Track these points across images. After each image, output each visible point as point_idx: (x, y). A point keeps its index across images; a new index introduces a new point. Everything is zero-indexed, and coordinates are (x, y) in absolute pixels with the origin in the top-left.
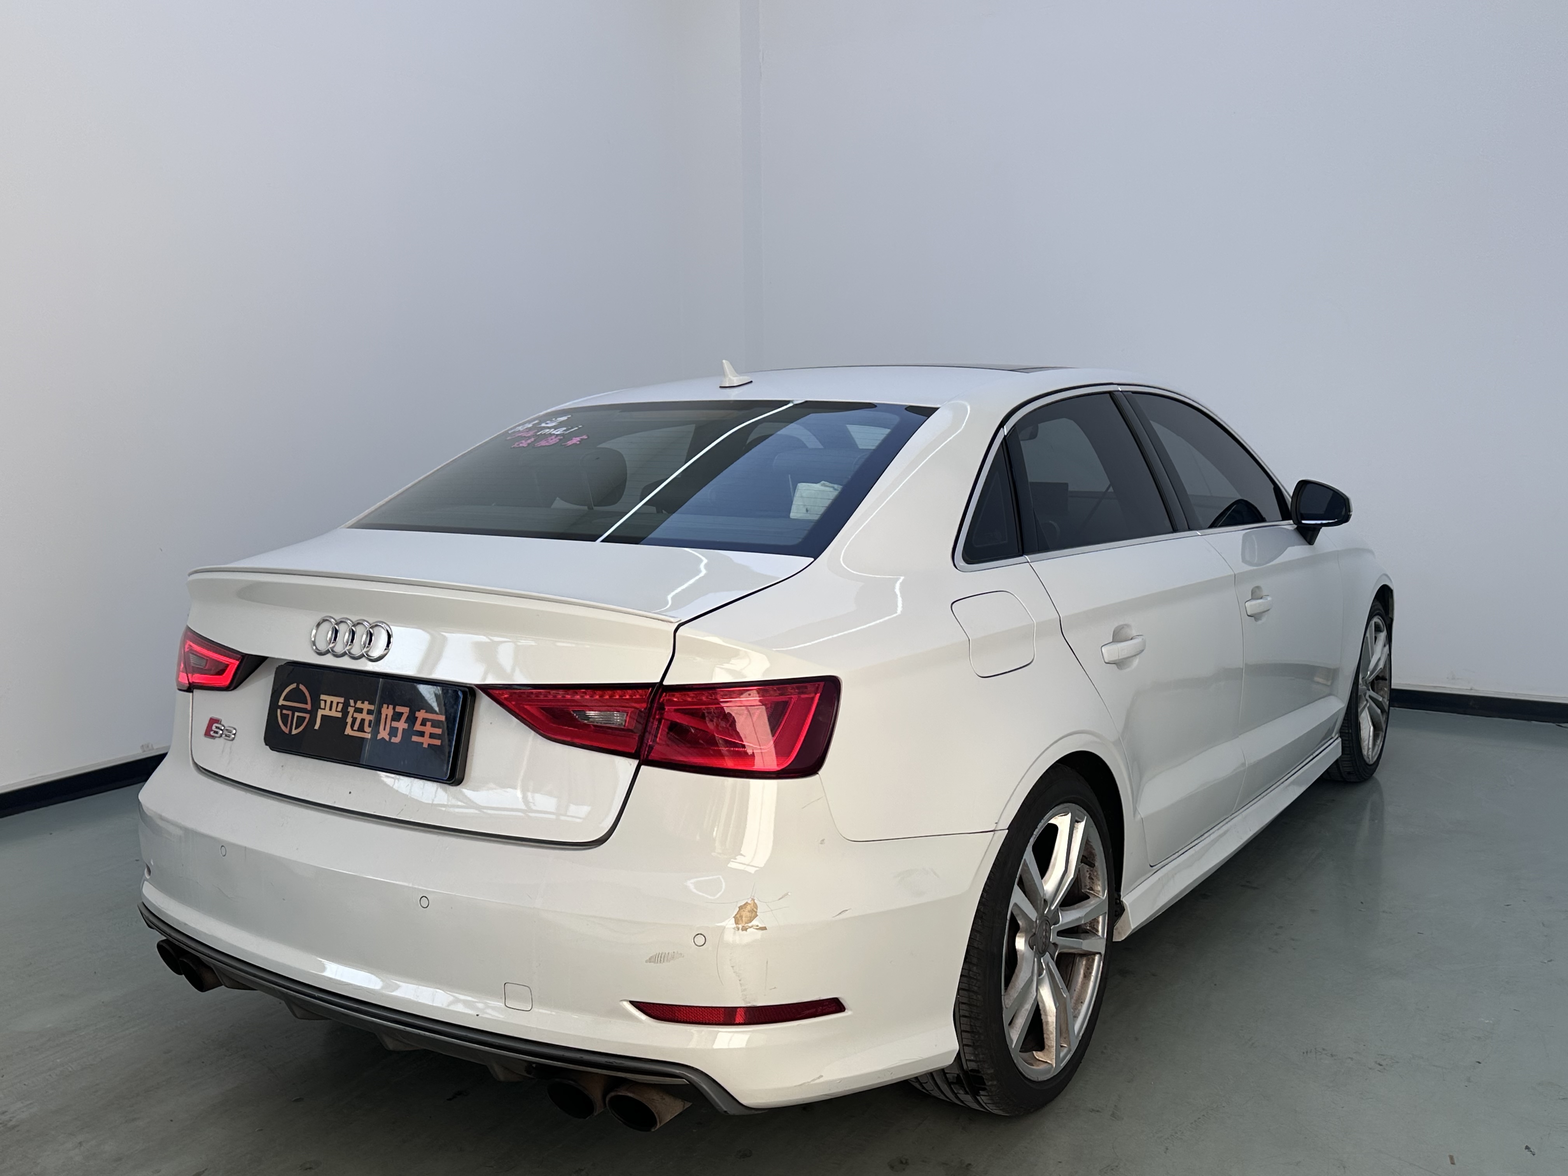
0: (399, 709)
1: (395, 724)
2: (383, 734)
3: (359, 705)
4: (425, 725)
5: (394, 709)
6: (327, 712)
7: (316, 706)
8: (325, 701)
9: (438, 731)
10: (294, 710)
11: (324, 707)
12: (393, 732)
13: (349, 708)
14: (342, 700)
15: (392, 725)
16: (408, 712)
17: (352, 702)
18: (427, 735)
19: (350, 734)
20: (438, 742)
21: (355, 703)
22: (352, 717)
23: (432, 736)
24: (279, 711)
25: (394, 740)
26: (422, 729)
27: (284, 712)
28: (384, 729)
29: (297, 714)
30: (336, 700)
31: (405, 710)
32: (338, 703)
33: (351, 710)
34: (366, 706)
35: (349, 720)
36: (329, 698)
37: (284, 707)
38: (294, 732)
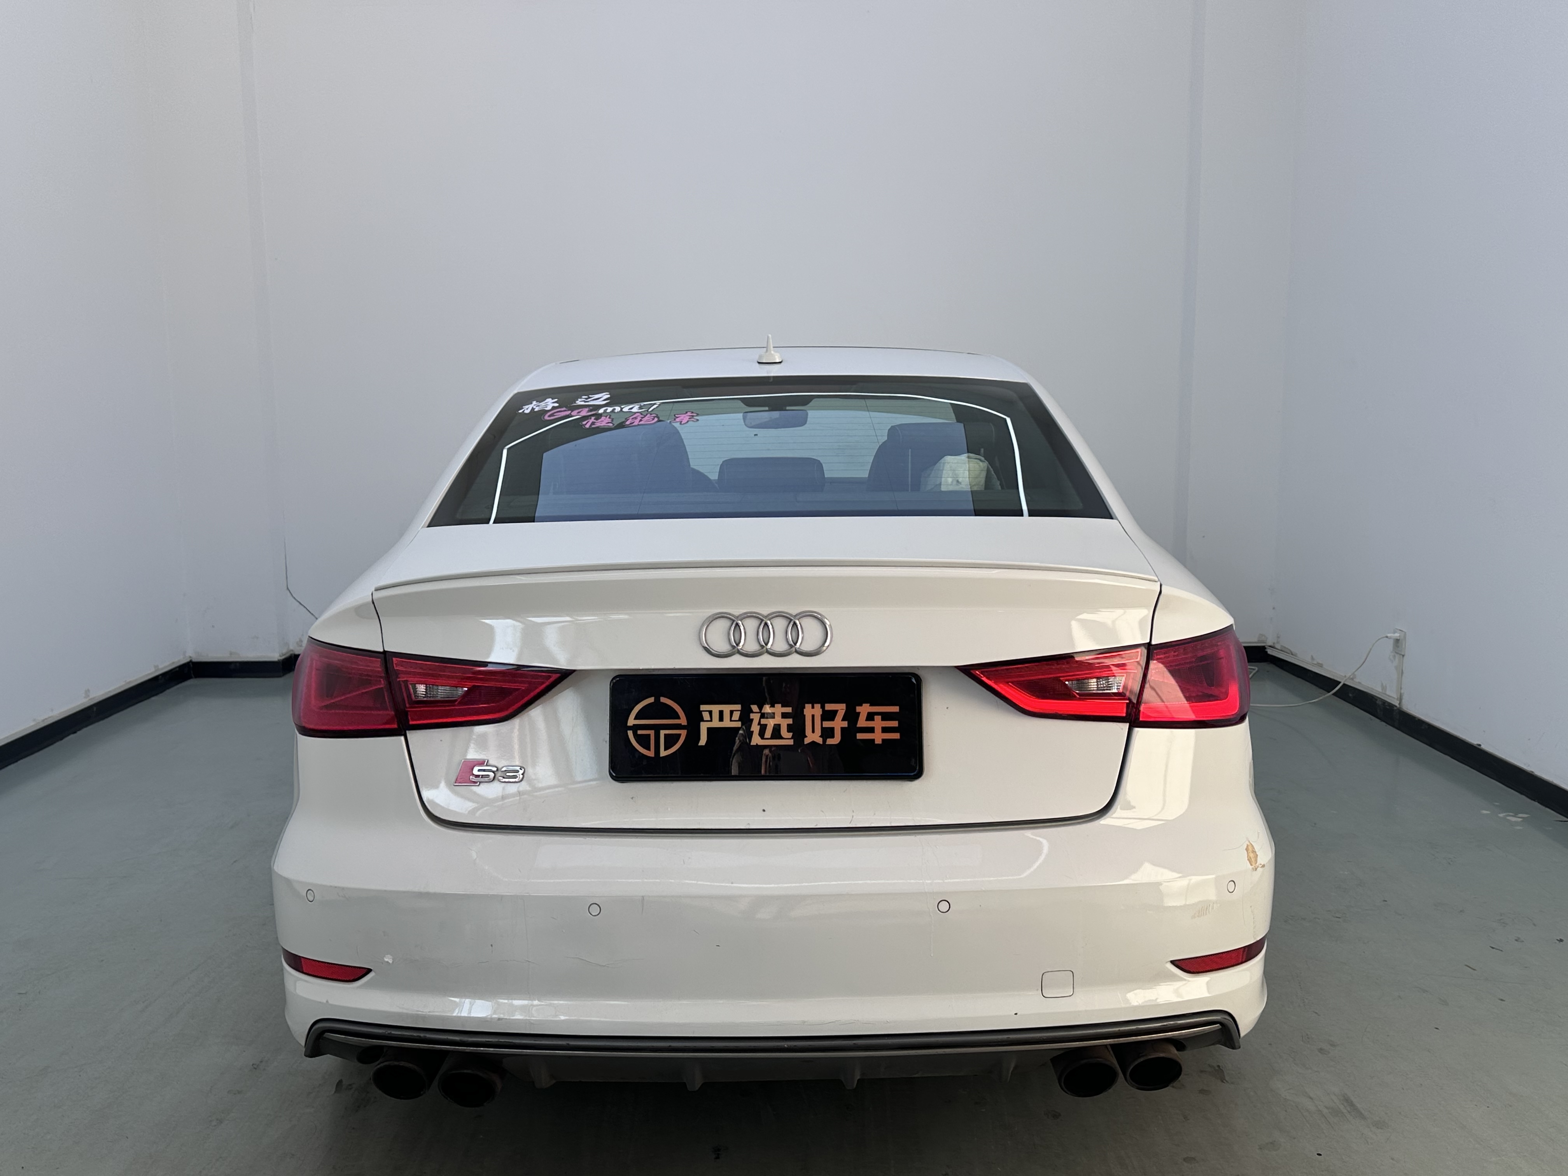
0: (829, 707)
1: (827, 724)
2: (813, 736)
3: (767, 709)
4: (873, 720)
5: (823, 707)
6: (716, 724)
7: (695, 718)
8: (710, 712)
9: (895, 724)
10: (657, 728)
11: (709, 719)
12: (828, 733)
13: (751, 714)
14: (738, 707)
15: (824, 726)
16: (845, 708)
17: (755, 708)
18: (878, 730)
19: (759, 744)
20: (896, 736)
21: (761, 708)
22: (759, 724)
23: (885, 730)
24: (630, 733)
25: (830, 741)
26: (870, 724)
27: (640, 732)
28: (813, 732)
29: (663, 733)
30: (726, 708)
31: (841, 708)
32: (732, 712)
33: (755, 717)
34: (779, 709)
35: (755, 728)
36: (716, 709)
37: (635, 728)
38: (663, 753)
